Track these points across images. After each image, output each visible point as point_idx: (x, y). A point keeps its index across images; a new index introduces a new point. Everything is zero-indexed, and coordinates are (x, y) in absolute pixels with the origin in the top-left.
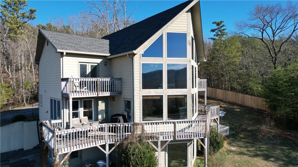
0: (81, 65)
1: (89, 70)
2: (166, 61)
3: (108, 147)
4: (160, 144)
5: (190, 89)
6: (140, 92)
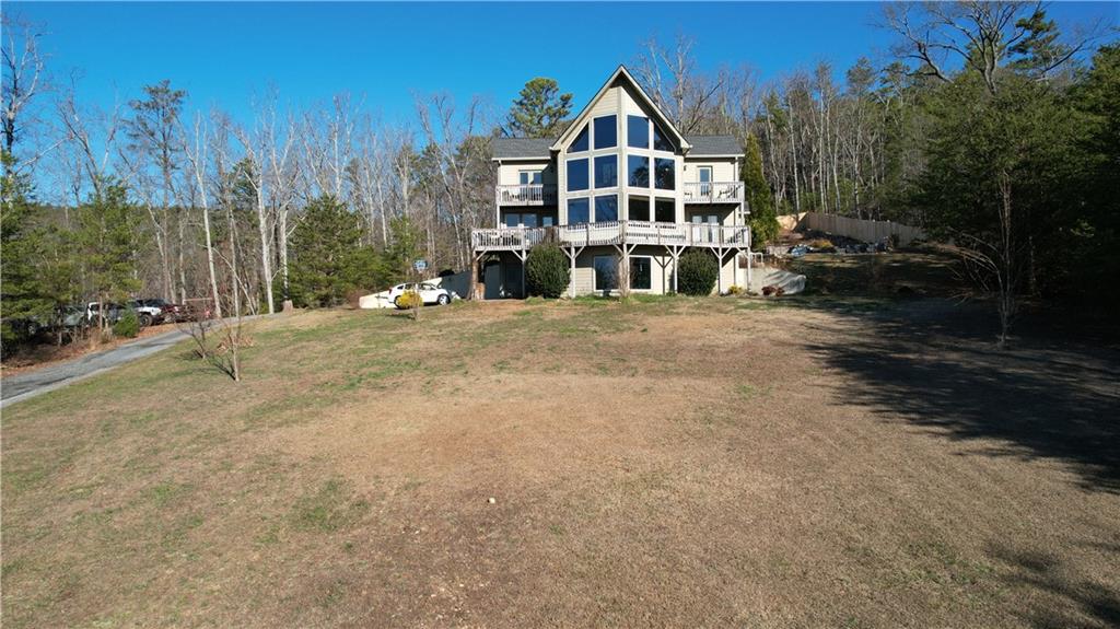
0: (521, 172)
1: (531, 179)
2: (592, 154)
3: (524, 254)
4: (573, 250)
5: (621, 187)
6: (564, 196)
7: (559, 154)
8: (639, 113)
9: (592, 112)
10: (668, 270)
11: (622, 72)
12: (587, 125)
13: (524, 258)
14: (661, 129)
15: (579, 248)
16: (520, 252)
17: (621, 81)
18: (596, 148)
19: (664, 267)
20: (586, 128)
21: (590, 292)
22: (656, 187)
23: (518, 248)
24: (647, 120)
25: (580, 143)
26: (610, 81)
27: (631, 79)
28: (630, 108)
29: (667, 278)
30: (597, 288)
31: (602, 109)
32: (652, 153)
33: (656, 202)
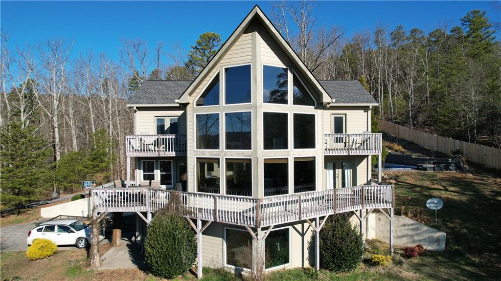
0: (158, 119)
1: (167, 125)
2: (223, 109)
3: (150, 216)
4: (200, 223)
5: (256, 151)
6: (194, 153)
7: (188, 106)
8: (277, 62)
9: (222, 61)
10: (308, 237)
11: (257, 14)
12: (218, 75)
13: (149, 220)
14: (301, 81)
15: (207, 222)
16: (145, 214)
17: (256, 25)
18: (227, 102)
19: (303, 235)
20: (217, 78)
21: (219, 266)
22: (295, 147)
23: (143, 209)
24: (286, 70)
25: (210, 96)
26: (244, 25)
27: (267, 22)
28: (267, 57)
29: (306, 246)
30: (228, 263)
31: (234, 58)
32: (291, 109)
33: (296, 163)
